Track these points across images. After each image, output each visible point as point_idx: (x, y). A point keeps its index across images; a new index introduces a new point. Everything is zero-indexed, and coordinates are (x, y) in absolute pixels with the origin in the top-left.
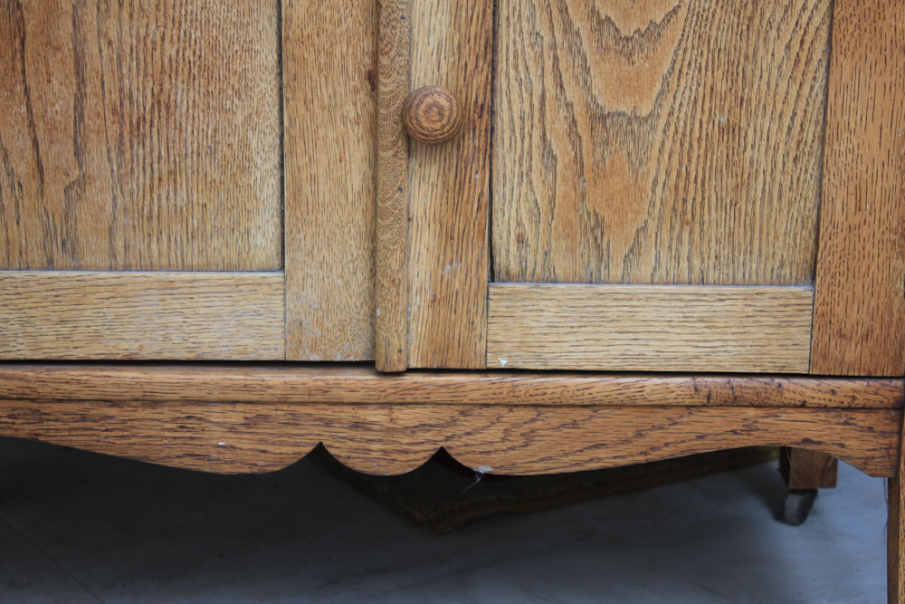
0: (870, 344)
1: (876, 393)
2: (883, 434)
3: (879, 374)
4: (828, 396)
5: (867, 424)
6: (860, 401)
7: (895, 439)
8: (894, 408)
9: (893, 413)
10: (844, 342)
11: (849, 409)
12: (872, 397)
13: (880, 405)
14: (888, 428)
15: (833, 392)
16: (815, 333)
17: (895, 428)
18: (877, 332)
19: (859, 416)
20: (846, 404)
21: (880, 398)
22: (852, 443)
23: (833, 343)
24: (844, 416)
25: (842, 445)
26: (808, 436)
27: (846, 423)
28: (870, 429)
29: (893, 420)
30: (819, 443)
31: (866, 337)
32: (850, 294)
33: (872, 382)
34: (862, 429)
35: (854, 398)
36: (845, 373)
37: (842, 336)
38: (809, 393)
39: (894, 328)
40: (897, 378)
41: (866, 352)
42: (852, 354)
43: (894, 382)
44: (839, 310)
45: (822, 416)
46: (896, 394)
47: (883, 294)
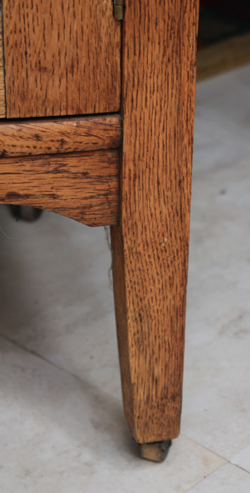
0: (77, 76)
1: (88, 135)
2: (100, 179)
3: (90, 111)
4: (32, 143)
5: (81, 169)
6: (70, 145)
7: (114, 184)
8: (110, 149)
9: (110, 154)
10: (45, 76)
11: (58, 154)
12: (85, 139)
13: (91, 147)
14: (106, 172)
15: (37, 137)
16: (8, 68)
17: (113, 171)
18: (84, 61)
19: (71, 162)
20: (54, 150)
21: (94, 139)
22: (65, 193)
23: (31, 80)
24: (54, 163)
25: (54, 196)
26: (13, 190)
27: (56, 171)
28: (85, 174)
29: (110, 162)
30: (27, 196)
31: (72, 68)
32: (47, 16)
33: (82, 122)
34: (75, 176)
35: (63, 142)
36: (49, 113)
37: (42, 69)
38: (8, 141)
39: (103, 55)
40: (112, 114)
41: (73, 87)
42: (56, 90)
43: (109, 119)
44: (35, 37)
45: (28, 165)
46: (112, 133)
47: (87, 14)
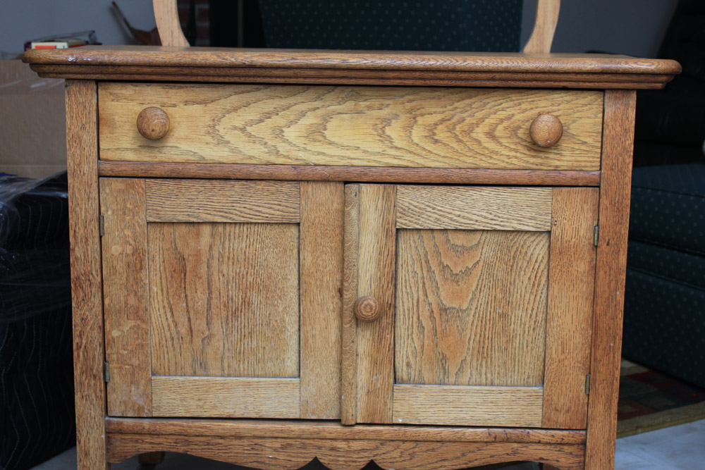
0: (570, 414)
1: (573, 437)
2: (577, 456)
3: (574, 428)
4: (551, 438)
5: (569, 451)
6: (566, 441)
7: (582, 459)
8: (582, 444)
9: (581, 446)
10: (558, 413)
11: (560, 444)
12: (572, 439)
13: (574, 443)
14: (579, 453)
15: (553, 436)
16: (544, 409)
17: (582, 453)
18: (573, 409)
19: (565, 447)
20: (559, 442)
21: (575, 439)
22: (562, 460)
23: (552, 414)
24: (559, 447)
25: (558, 461)
26: (542, 456)
27: (559, 451)
28: (571, 453)
29: (581, 449)
30: (547, 460)
31: (568, 411)
32: (560, 391)
33: (571, 432)
34: (567, 453)
35: (563, 439)
36: (558, 427)
37: (557, 410)
38: (542, 437)
39: (580, 407)
40: (583, 430)
41: (568, 418)
42: (562, 418)
43: (581, 432)
44: (555, 398)
45: (548, 447)
46: (583, 438)
47: (575, 391)
